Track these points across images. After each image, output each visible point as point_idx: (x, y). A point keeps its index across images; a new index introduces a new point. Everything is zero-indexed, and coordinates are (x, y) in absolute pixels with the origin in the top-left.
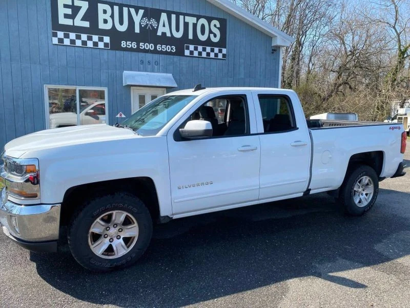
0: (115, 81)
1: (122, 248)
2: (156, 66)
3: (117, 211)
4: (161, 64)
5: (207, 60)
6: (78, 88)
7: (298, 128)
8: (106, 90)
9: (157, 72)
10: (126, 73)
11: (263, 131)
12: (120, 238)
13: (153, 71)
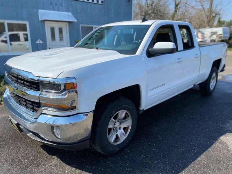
0: (33, 17)
1: (123, 135)
2: (61, 7)
3: (121, 111)
4: (64, 6)
5: (93, 4)
6: (6, 22)
7: (195, 47)
8: (27, 23)
9: (62, 11)
10: (41, 11)
11: (182, 49)
12: (121, 129)
13: (59, 10)
